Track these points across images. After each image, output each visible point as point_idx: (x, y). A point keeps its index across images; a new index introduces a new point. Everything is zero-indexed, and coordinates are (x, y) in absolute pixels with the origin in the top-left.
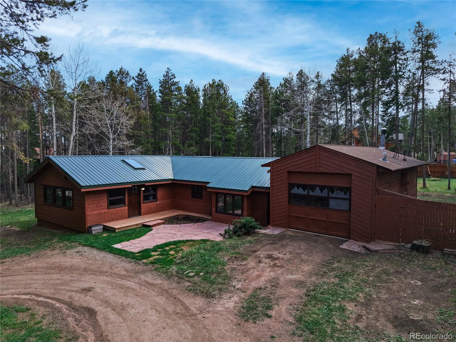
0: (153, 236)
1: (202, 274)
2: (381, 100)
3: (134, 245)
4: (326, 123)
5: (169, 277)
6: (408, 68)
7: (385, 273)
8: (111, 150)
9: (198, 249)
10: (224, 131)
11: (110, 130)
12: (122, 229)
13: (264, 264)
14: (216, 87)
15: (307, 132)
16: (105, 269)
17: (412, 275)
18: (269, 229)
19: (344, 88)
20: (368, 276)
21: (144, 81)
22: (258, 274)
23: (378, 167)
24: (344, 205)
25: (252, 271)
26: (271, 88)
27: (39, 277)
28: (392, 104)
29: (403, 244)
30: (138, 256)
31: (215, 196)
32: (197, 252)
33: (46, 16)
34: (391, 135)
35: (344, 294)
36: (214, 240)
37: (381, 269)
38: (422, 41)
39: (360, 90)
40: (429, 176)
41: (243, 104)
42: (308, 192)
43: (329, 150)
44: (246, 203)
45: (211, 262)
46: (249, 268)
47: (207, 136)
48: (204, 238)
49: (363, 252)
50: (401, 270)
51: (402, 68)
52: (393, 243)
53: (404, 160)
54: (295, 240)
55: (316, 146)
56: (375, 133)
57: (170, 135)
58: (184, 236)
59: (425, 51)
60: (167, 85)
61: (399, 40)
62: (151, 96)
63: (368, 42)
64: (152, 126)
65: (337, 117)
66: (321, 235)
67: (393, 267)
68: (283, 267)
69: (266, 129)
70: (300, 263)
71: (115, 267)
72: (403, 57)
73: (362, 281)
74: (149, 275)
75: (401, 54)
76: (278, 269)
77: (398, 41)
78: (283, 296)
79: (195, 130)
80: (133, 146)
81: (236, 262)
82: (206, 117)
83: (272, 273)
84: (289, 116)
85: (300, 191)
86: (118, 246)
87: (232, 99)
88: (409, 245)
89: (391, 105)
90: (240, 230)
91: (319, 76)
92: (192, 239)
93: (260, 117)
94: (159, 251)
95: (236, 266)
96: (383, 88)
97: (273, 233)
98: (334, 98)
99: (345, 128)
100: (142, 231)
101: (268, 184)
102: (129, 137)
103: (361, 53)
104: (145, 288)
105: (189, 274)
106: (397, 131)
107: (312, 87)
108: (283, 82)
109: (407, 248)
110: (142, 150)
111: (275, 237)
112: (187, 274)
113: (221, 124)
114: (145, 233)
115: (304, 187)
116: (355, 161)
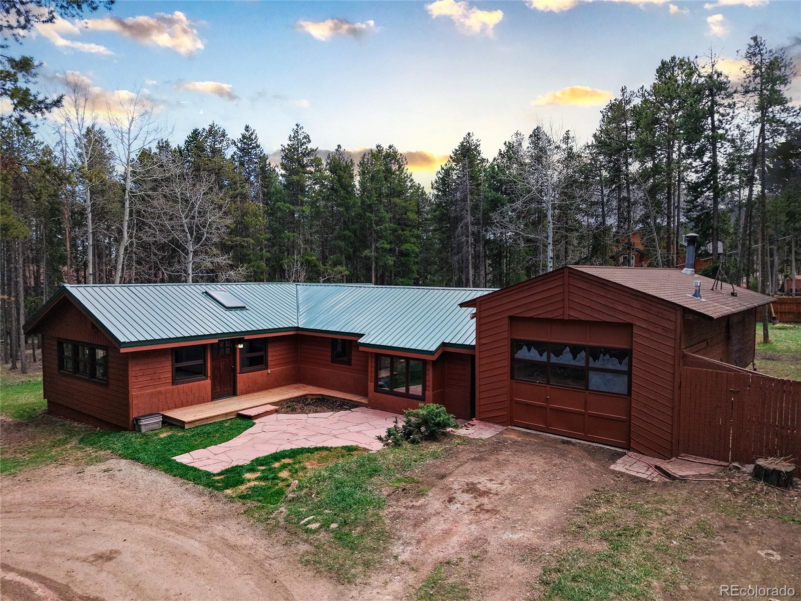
0: (253, 439)
1: (334, 526)
2: (684, 181)
3: (216, 457)
4: (583, 223)
5: (270, 531)
6: (736, 122)
7: (703, 530)
8: (190, 272)
9: (332, 471)
10: (398, 238)
11: (189, 235)
12: (197, 424)
13: (458, 505)
14: (384, 159)
15: (547, 239)
16: (149, 509)
17: (759, 535)
18: (473, 428)
19: (615, 159)
20: (670, 537)
21: (253, 148)
22: (446, 527)
23: (686, 310)
24: (619, 385)
25: (433, 520)
26: (483, 160)
27: (20, 525)
28: (706, 189)
29: (736, 464)
30: (218, 481)
31: (373, 360)
32: (330, 477)
33: (36, 20)
34: (704, 245)
35: (620, 583)
36: (367, 447)
37: (695, 519)
38: (761, 71)
39: (643, 162)
40: (773, 320)
41: (432, 188)
42: (549, 357)
43: (587, 276)
44: (431, 375)
45: (353, 499)
46: (428, 515)
47: (367, 247)
48: (349, 444)
49: (656, 480)
50: (734, 522)
51: (724, 121)
52: (716, 462)
53: (733, 294)
54: (523, 452)
55: (562, 268)
56: (673, 240)
57: (300, 245)
58: (313, 439)
59: (767, 90)
60: (295, 155)
61: (719, 71)
62: (265, 174)
63: (657, 75)
64: (268, 228)
65: (603, 211)
66: (573, 440)
67: (720, 517)
68: (497, 512)
69: (473, 233)
70: (531, 504)
71: (170, 505)
72: (726, 102)
73: (657, 549)
74: (232, 523)
75: (722, 96)
76: (487, 516)
77: (716, 72)
78: (495, 582)
79: (345, 235)
80: (231, 265)
81: (403, 501)
82: (364, 213)
83: (473, 527)
84: (514, 210)
85: (533, 355)
86: (183, 459)
87: (412, 180)
88: (749, 468)
89: (704, 190)
90: (417, 430)
91: (568, 138)
92: (325, 444)
93: (463, 213)
94: (258, 471)
95: (403, 510)
96: (688, 158)
97: (480, 436)
98: (598, 178)
99: (617, 232)
100: (234, 427)
101: (471, 340)
102: (224, 248)
103: (646, 94)
104: (220, 555)
105: (310, 526)
106: (715, 238)
107: (556, 157)
108: (504, 149)
109: (744, 472)
110: (248, 272)
111: (484, 444)
112: (306, 525)
113: (392, 225)
114: (239, 431)
115: (541, 347)
116: (639, 299)
